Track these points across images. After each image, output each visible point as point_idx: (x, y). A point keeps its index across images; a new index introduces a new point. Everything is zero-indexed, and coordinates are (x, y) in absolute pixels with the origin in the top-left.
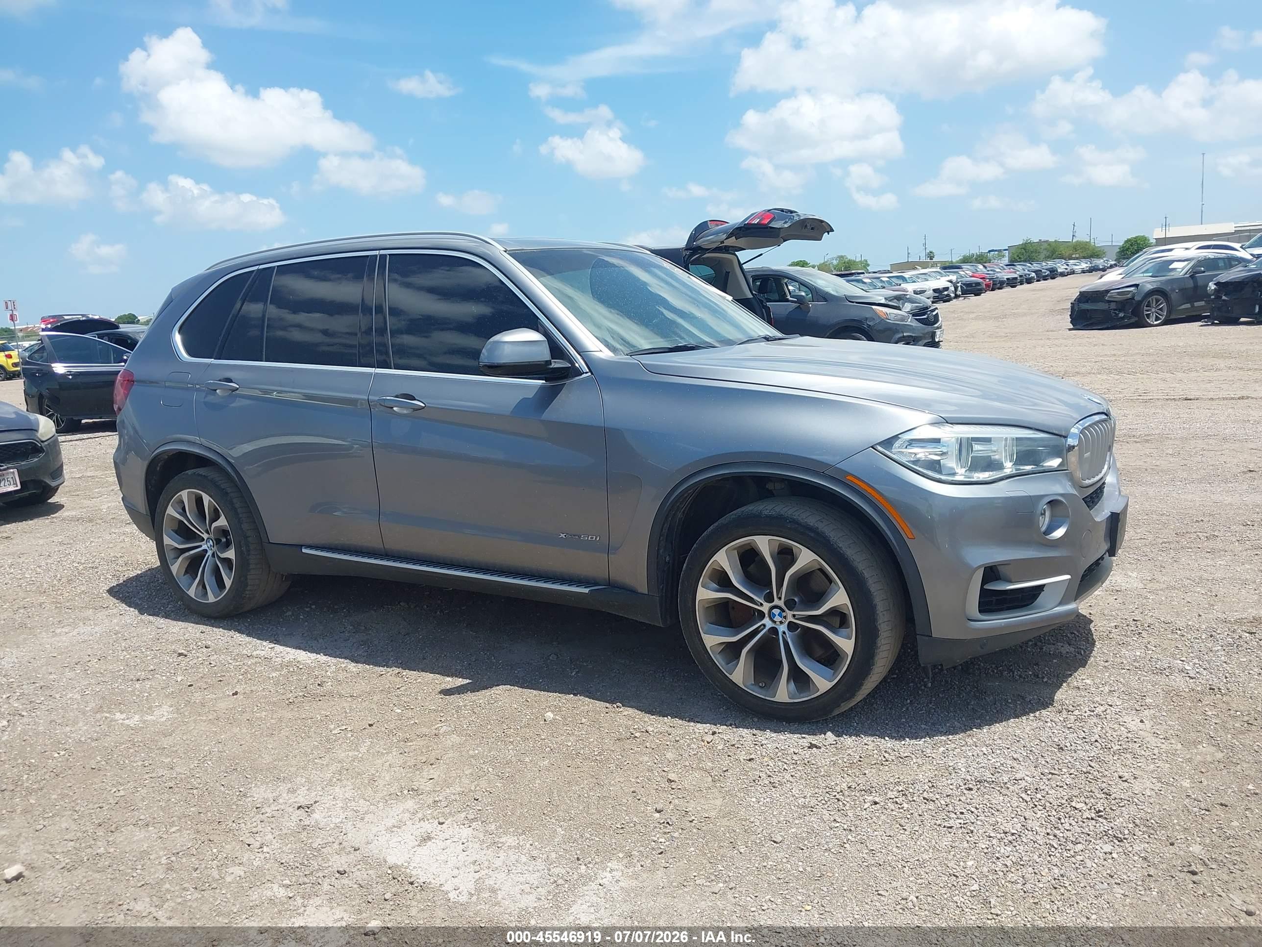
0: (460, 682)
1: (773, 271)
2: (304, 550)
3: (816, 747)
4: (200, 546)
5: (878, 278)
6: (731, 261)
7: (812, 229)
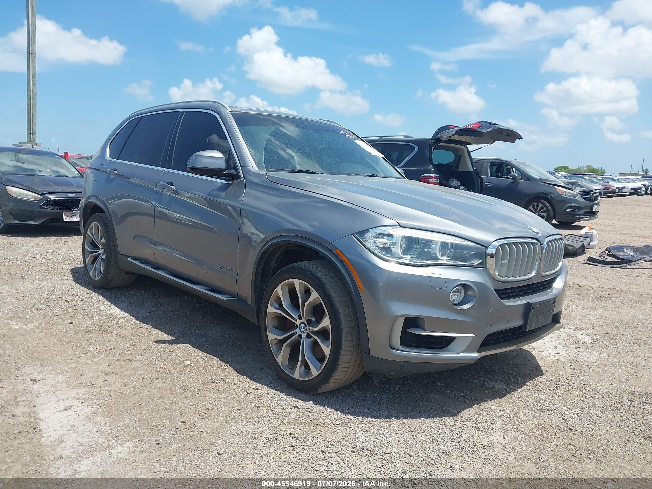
0: (171, 338)
1: (502, 160)
2: (129, 259)
3: (298, 408)
4: (98, 252)
5: (596, 177)
6: (462, 150)
7: (508, 135)
